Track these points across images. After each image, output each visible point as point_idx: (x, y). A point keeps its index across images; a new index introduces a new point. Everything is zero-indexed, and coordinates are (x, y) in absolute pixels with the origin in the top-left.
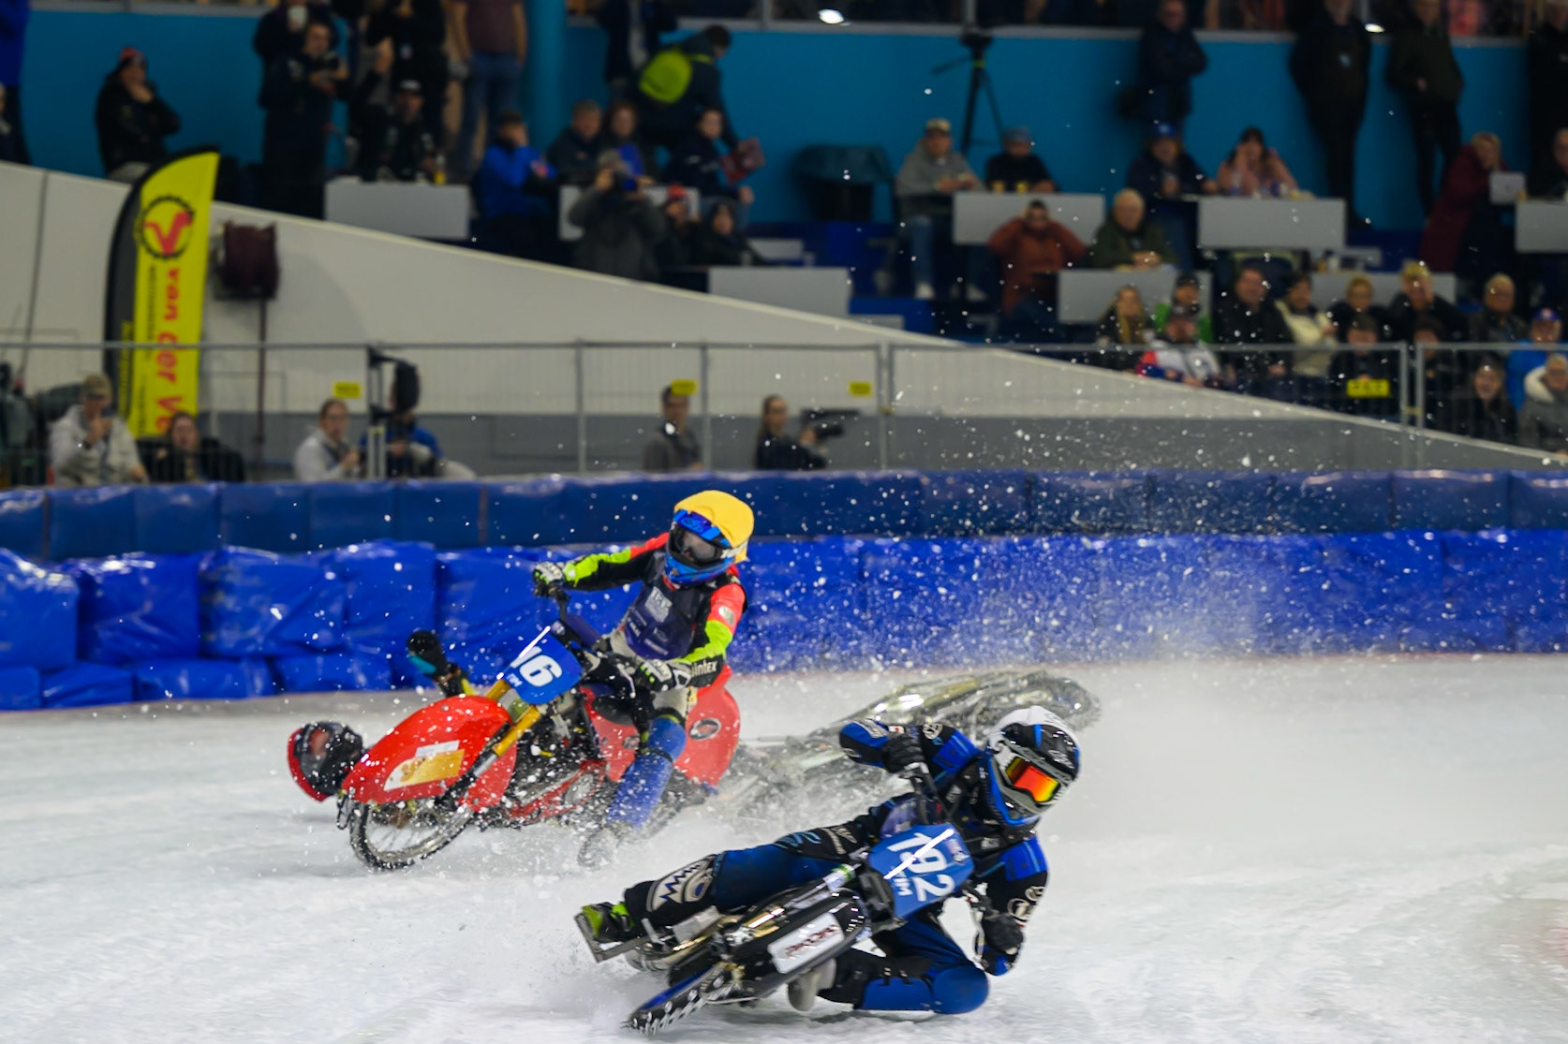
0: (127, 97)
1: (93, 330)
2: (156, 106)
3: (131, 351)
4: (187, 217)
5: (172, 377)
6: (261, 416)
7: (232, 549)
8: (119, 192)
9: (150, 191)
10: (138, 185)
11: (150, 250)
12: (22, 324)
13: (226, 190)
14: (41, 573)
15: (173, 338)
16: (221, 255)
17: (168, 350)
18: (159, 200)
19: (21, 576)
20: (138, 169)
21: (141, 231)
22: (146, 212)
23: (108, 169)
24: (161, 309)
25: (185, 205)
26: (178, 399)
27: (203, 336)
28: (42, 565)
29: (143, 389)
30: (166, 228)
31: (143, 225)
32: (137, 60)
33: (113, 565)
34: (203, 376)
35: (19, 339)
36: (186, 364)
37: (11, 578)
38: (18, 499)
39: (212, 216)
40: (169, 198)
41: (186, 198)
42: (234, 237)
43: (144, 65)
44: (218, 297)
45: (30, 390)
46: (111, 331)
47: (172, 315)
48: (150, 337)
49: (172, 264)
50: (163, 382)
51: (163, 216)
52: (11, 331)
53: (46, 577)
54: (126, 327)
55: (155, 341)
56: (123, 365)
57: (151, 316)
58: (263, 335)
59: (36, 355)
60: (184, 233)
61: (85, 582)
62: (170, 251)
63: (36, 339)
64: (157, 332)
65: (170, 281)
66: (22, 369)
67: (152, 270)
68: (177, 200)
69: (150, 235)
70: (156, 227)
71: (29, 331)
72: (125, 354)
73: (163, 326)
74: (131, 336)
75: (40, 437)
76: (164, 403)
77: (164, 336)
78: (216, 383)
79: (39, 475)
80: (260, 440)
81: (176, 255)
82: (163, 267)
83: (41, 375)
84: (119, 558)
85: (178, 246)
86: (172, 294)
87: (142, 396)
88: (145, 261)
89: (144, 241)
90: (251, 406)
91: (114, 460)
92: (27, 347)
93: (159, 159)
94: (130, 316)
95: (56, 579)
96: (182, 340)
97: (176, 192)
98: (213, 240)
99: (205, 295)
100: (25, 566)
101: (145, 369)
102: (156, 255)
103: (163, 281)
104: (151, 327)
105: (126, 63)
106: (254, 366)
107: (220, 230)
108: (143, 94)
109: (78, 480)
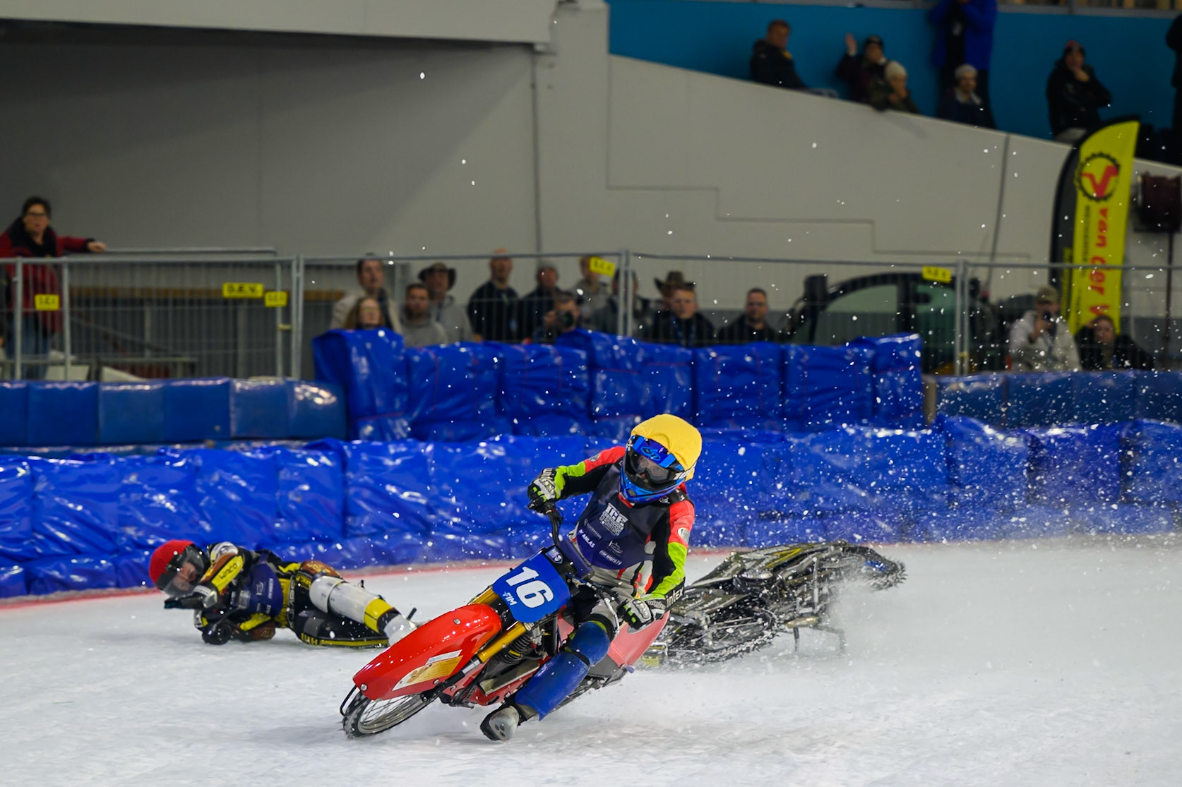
0: (1071, 76)
1: (1042, 254)
2: (1093, 84)
3: (1071, 270)
4: (1115, 169)
5: (1101, 290)
6: (1168, 321)
7: (1145, 421)
8: (1065, 149)
9: (1087, 149)
10: (1078, 144)
11: (1086, 194)
12: (989, 249)
13: (1144, 150)
14: (1001, 437)
15: (1102, 260)
16: (1140, 197)
17: (1099, 270)
18: (1094, 156)
19: (985, 438)
20: (1078, 133)
21: (1080, 181)
22: (1083, 165)
23: (1056, 133)
24: (1094, 239)
25: (1113, 160)
26: (1105, 307)
27: (1125, 259)
28: (1002, 430)
29: (1079, 298)
30: (1098, 179)
31: (1081, 174)
32: (1076, 49)
33: (1055, 431)
34: (1125, 291)
35: (985, 260)
36: (1113, 280)
37: (978, 440)
38: (984, 380)
39: (1133, 169)
40: (1101, 155)
41: (1114, 155)
42: (1149, 185)
43: (1082, 51)
44: (1136, 230)
45: (993, 299)
46: (1056, 254)
47: (1102, 243)
48: (1085, 260)
49: (1103, 204)
50: (1095, 293)
51: (1097, 168)
52: (980, 254)
53: (1005, 440)
54: (1067, 252)
55: (1089, 263)
56: (1065, 281)
57: (1086, 244)
58: (1170, 259)
59: (997, 271)
60: (1113, 180)
61: (1035, 444)
62: (1102, 195)
63: (999, 260)
64: (1090, 257)
65: (1101, 217)
66: (988, 283)
67: (1088, 208)
68: (1108, 157)
69: (1087, 183)
70: (1091, 177)
71: (993, 254)
72: (1066, 271)
73: (1095, 251)
74: (1071, 259)
75: (1002, 334)
76: (1093, 309)
77: (1095, 258)
78: (1134, 295)
79: (999, 361)
80: (1166, 338)
81: (1106, 198)
82: (1096, 207)
83: (1003, 287)
84: (1061, 427)
85: (1108, 191)
86: (1103, 226)
87: (1078, 304)
88: (1082, 202)
89: (1082, 188)
90: (1161, 314)
91: (1058, 352)
92: (991, 266)
93: (1094, 125)
94: (1070, 244)
95: (1012, 441)
96: (1109, 263)
97: (1105, 151)
98: (1134, 187)
99: (1127, 228)
100: (988, 430)
101: (1081, 284)
102: (1091, 198)
103: (1096, 217)
104: (1086, 252)
105: (1068, 51)
106: (1163, 283)
107: (1139, 179)
108: (1083, 76)
109: (1030, 366)
